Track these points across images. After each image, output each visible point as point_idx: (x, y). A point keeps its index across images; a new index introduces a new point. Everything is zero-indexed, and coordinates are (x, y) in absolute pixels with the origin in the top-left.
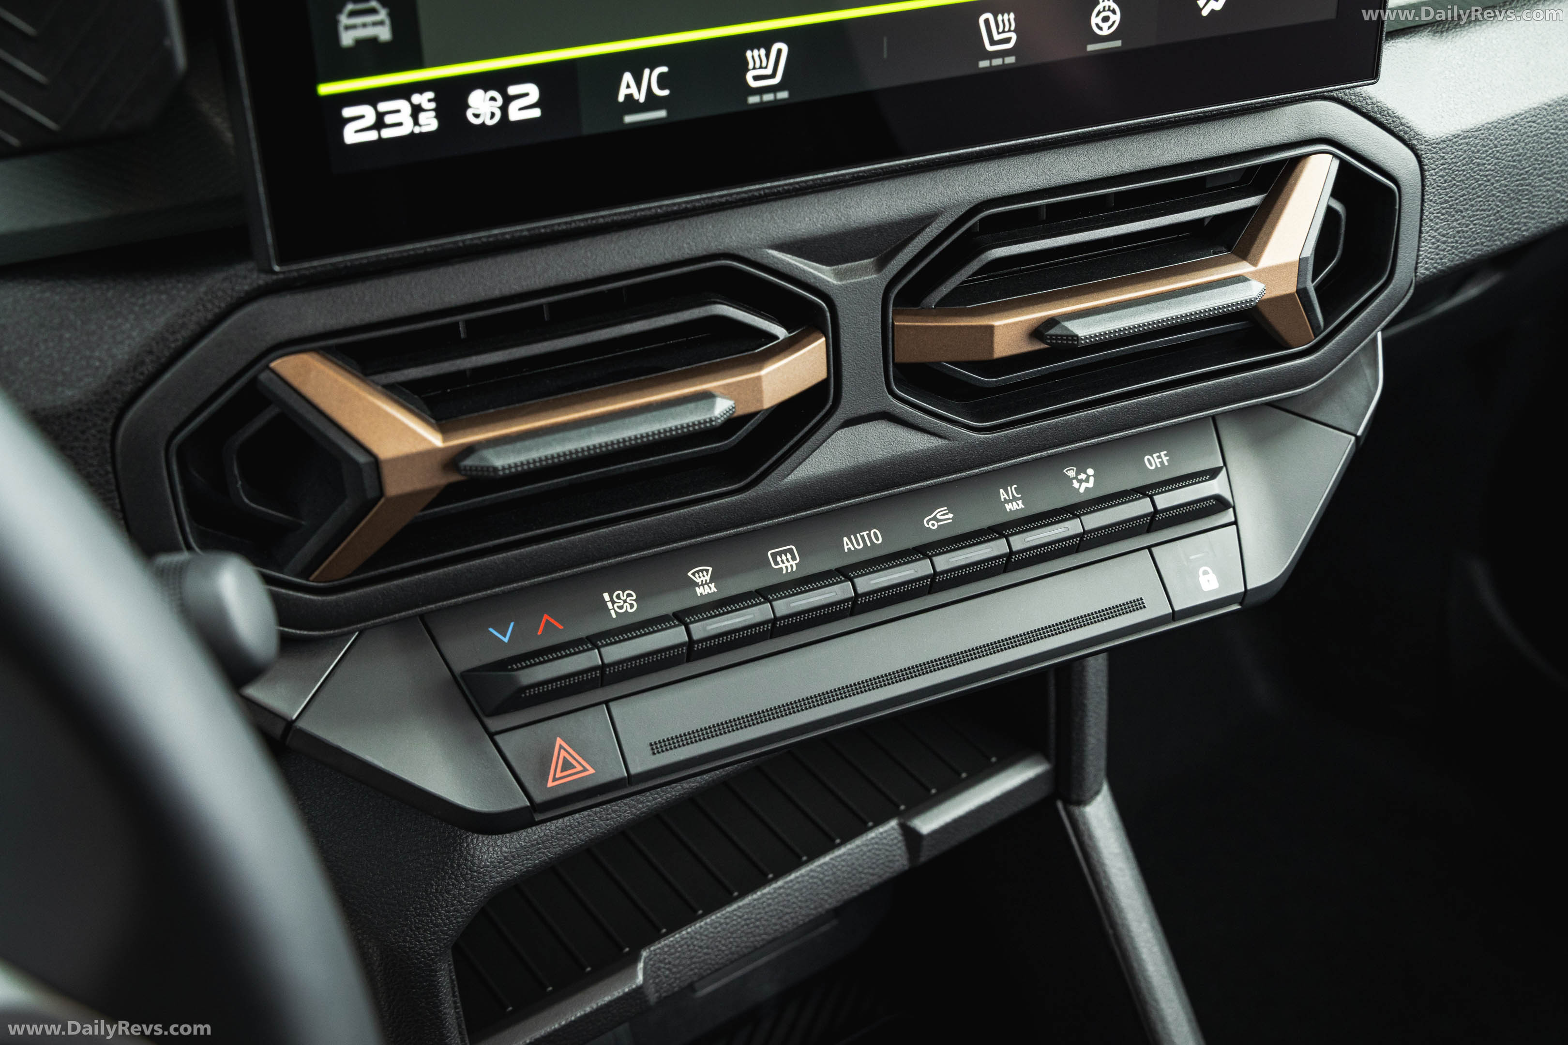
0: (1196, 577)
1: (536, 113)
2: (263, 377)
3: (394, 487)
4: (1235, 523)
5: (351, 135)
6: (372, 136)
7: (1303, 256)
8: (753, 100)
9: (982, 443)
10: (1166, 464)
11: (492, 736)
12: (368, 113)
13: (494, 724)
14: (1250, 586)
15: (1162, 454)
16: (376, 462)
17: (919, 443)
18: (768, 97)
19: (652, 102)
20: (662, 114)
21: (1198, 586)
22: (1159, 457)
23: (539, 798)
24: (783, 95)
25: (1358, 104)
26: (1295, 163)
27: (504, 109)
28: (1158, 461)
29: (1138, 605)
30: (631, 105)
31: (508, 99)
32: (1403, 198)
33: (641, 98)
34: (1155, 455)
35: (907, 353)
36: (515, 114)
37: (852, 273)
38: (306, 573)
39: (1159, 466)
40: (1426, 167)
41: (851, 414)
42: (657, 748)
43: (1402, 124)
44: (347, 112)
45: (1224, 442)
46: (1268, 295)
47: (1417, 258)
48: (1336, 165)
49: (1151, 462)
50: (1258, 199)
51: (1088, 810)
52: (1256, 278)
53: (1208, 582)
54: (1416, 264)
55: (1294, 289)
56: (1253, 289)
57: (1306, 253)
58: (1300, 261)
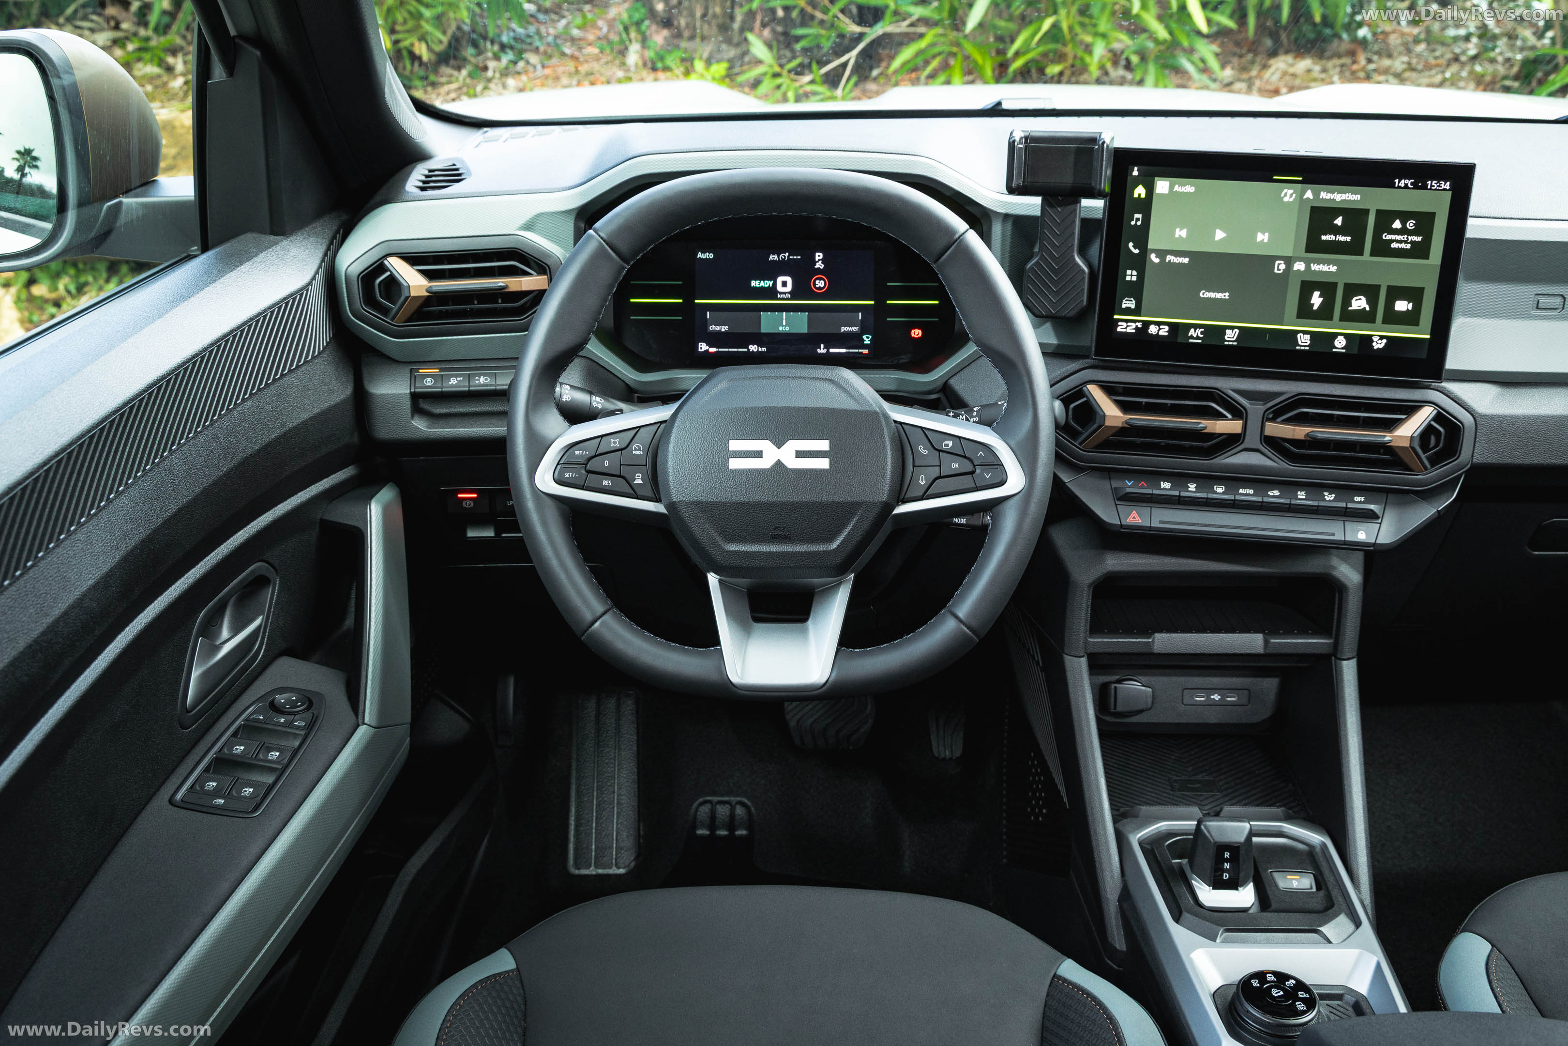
0: (1357, 533)
1: (1167, 334)
2: (1085, 389)
3: (1108, 423)
4: (1380, 523)
5: (1119, 329)
6: (1124, 330)
7: (1414, 435)
8: (1226, 343)
9: (1290, 469)
11: (1116, 505)
12: (1125, 324)
13: (1118, 502)
14: (1378, 542)
15: (1363, 498)
16: (1104, 416)
17: (1269, 463)
18: (1231, 343)
19: (1198, 338)
20: (1200, 341)
21: (1356, 536)
22: (1361, 499)
23: (1123, 523)
24: (1235, 343)
25: (1448, 394)
26: (1420, 407)
27: (1158, 331)
29: (1333, 534)
30: (1192, 337)
31: (1160, 329)
32: (1464, 431)
33: (1195, 336)
34: (1359, 498)
35: (1267, 432)
36: (1161, 333)
37: (1255, 404)
38: (1081, 444)
39: (1360, 501)
40: (1478, 423)
41: (1247, 447)
42: (1161, 522)
43: (1467, 405)
44: (1120, 323)
45: (1388, 501)
46: (1396, 445)
47: (1473, 454)
48: (1435, 412)
49: (1357, 499)
50: (1403, 417)
51: (1345, 663)
52: (1390, 437)
53: (1362, 536)
54: (1472, 456)
55: (1408, 446)
56: (1387, 439)
57: (1415, 435)
58: (1412, 437)
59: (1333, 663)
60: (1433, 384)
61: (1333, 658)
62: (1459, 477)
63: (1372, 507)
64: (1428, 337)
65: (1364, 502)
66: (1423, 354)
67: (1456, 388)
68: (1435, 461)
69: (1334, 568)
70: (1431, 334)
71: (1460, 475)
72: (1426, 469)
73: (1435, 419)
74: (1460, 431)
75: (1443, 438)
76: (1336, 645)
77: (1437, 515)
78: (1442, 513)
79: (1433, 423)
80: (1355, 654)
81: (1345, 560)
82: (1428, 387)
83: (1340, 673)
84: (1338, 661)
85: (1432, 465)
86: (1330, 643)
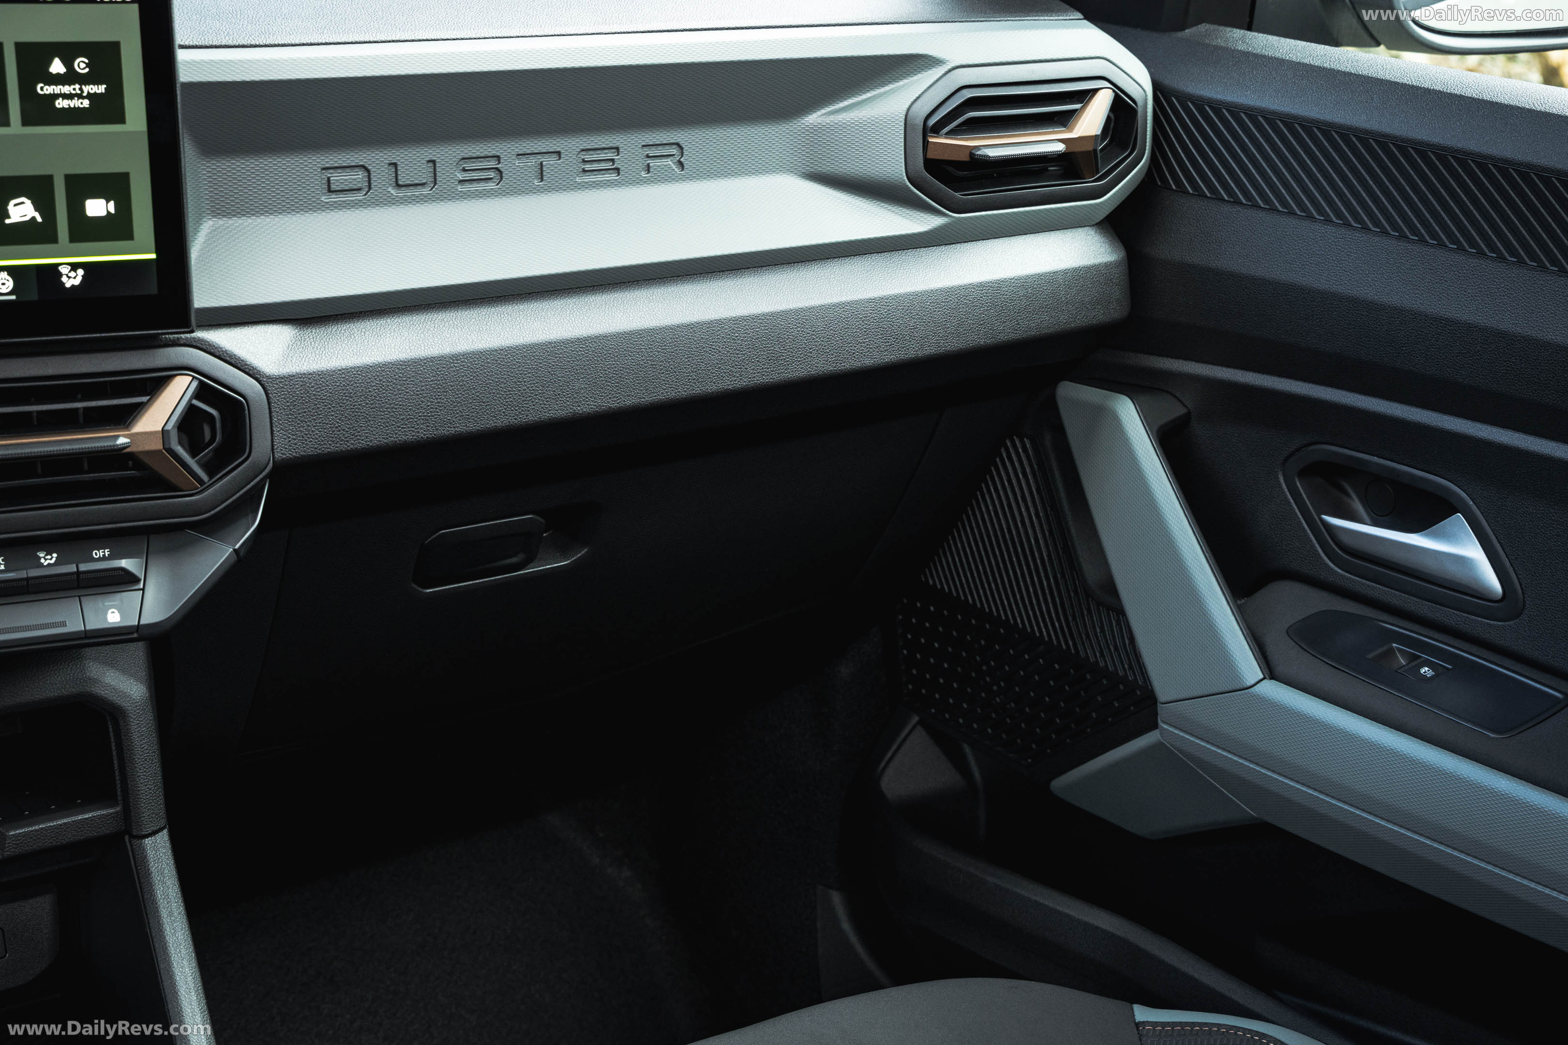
0: (106, 614)
4: (143, 590)
7: (166, 428)
10: (107, 556)
14: (142, 622)
15: (106, 551)
21: (106, 619)
22: (104, 552)
25: (212, 350)
26: (170, 378)
28: (101, 554)
29: (63, 624)
32: (251, 408)
34: (101, 551)
39: (101, 556)
40: (269, 392)
43: (246, 365)
45: (150, 549)
46: (140, 449)
47: (273, 446)
48: (195, 384)
49: (97, 554)
50: (144, 399)
51: (148, 841)
52: (125, 436)
53: (114, 618)
54: (273, 449)
55: (161, 447)
56: (122, 441)
57: (169, 427)
58: (164, 431)
59: (128, 844)
60: (183, 336)
61: (127, 838)
62: (259, 489)
63: (124, 563)
64: (153, 256)
65: (111, 557)
66: (152, 288)
67: (222, 338)
68: (213, 468)
69: (95, 681)
70: (157, 252)
71: (263, 481)
72: (201, 481)
73: (197, 395)
74: (244, 410)
75: (218, 425)
76: (128, 816)
77: (235, 557)
78: (242, 553)
79: (195, 402)
80: (163, 822)
81: (112, 664)
82: (176, 344)
83: (142, 861)
84: (135, 842)
85: (211, 475)
86: (117, 812)
